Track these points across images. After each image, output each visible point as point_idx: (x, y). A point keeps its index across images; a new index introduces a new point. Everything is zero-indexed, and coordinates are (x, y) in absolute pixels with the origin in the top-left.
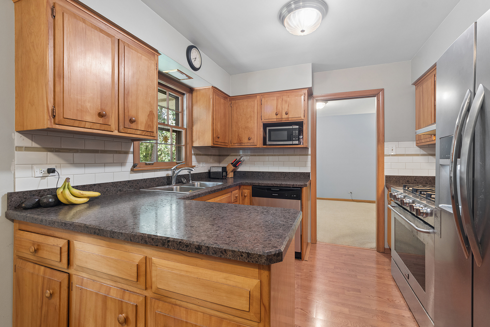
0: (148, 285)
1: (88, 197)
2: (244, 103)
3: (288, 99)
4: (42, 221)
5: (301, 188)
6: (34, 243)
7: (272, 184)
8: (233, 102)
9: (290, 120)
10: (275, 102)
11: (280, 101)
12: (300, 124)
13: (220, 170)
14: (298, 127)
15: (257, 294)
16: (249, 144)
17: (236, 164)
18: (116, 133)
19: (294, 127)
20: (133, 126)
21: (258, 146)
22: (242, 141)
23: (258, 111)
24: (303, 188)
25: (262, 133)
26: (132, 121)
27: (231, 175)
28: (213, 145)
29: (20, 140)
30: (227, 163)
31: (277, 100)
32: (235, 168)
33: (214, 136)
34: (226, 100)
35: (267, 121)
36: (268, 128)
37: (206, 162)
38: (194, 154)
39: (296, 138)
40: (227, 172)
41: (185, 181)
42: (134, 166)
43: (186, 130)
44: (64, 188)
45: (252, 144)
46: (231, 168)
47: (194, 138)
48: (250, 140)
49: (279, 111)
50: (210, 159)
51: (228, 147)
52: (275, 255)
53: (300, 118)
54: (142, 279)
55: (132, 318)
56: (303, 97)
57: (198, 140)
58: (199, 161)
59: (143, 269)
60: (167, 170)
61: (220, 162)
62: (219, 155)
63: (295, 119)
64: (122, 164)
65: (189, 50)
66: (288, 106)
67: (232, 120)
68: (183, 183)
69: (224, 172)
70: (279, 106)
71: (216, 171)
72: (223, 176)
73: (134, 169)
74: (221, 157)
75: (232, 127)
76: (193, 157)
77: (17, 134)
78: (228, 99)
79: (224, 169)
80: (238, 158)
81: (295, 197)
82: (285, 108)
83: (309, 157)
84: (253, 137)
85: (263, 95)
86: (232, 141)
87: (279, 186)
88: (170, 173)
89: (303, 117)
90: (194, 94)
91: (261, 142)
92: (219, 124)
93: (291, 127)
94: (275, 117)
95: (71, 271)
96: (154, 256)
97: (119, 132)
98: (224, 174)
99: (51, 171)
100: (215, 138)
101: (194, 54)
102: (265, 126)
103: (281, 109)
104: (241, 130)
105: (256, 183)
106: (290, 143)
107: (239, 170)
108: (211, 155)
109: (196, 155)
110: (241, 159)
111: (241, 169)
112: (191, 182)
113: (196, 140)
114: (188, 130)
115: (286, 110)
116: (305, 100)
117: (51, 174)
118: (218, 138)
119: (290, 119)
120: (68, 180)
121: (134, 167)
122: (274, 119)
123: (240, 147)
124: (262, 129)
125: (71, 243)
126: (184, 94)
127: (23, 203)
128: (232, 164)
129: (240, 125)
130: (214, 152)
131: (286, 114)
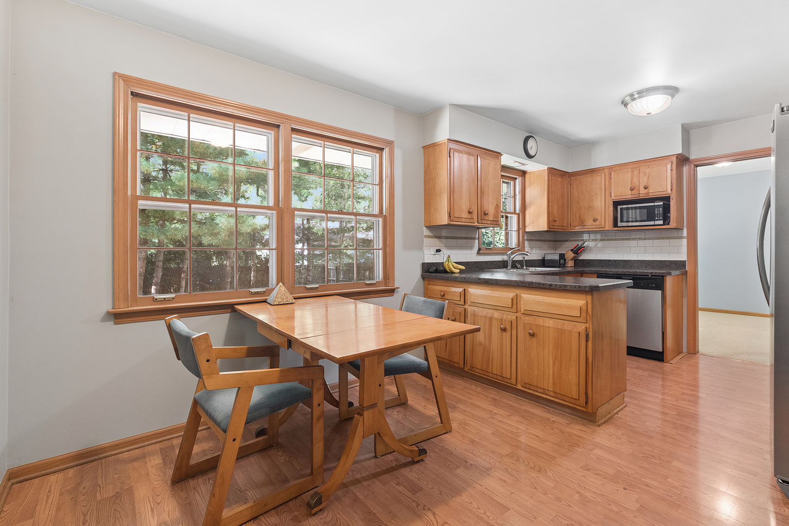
0: (518, 310)
1: (460, 269)
2: (588, 179)
3: (648, 170)
4: (448, 278)
5: (663, 276)
6: (441, 291)
7: (623, 272)
8: (574, 178)
9: (651, 196)
10: (629, 175)
11: (636, 173)
12: (666, 199)
13: (557, 257)
14: (662, 203)
15: (584, 308)
16: (594, 227)
17: (577, 251)
18: (476, 224)
19: (656, 204)
20: (486, 218)
21: (606, 229)
22: (585, 224)
23: (606, 187)
24: (666, 276)
25: (612, 213)
26: (486, 214)
27: (571, 264)
28: (549, 229)
29: (426, 232)
30: (566, 249)
31: (633, 172)
32: (576, 255)
33: (550, 219)
34: (564, 177)
35: (618, 198)
36: (619, 207)
37: (540, 248)
38: (527, 240)
39: (660, 217)
40: (565, 260)
41: (519, 266)
42: (479, 249)
43: (519, 214)
44: (448, 262)
45: (598, 226)
46: (570, 255)
47: (527, 223)
48: (595, 221)
49: (636, 185)
50: (544, 245)
51: (567, 231)
52: (595, 287)
53: (665, 193)
54: (515, 306)
55: (508, 328)
56: (669, 166)
57: (531, 225)
58: (531, 248)
59: (515, 301)
60: (502, 254)
61: (555, 248)
62: (555, 241)
63: (658, 193)
64: (471, 247)
65: (526, 140)
66: (648, 178)
67: (572, 200)
68: (518, 268)
69: (562, 259)
70: (635, 180)
71: (552, 258)
72: (560, 264)
73: (478, 253)
74: (557, 243)
75: (572, 206)
76: (526, 242)
77: (425, 227)
78: (567, 176)
79: (562, 256)
80: (580, 243)
81: (653, 287)
82: (644, 181)
83: (685, 241)
84: (599, 218)
85: (611, 168)
86: (572, 224)
87: (632, 274)
88: (505, 258)
89: (669, 191)
90: (527, 176)
91: (610, 224)
92: (556, 206)
93: (653, 204)
94: (630, 192)
95: (466, 307)
96: (522, 293)
97: (478, 223)
98: (562, 261)
99: (438, 251)
100: (551, 220)
101: (531, 144)
102: (616, 204)
103: (637, 183)
104: (583, 210)
105: (603, 271)
106: (652, 223)
107: (581, 258)
108: (545, 241)
109: (529, 240)
110: (585, 245)
111: (584, 257)
112: (525, 268)
113: (530, 224)
114: (521, 214)
115: (645, 184)
116: (673, 170)
117: (438, 253)
118: (555, 221)
119: (650, 194)
120: (449, 256)
121: (479, 251)
122: (628, 195)
123: (582, 230)
124: (611, 208)
125: (466, 290)
126: (516, 178)
127: (429, 269)
128: (572, 250)
129: (582, 204)
130: (548, 237)
131: (646, 188)
